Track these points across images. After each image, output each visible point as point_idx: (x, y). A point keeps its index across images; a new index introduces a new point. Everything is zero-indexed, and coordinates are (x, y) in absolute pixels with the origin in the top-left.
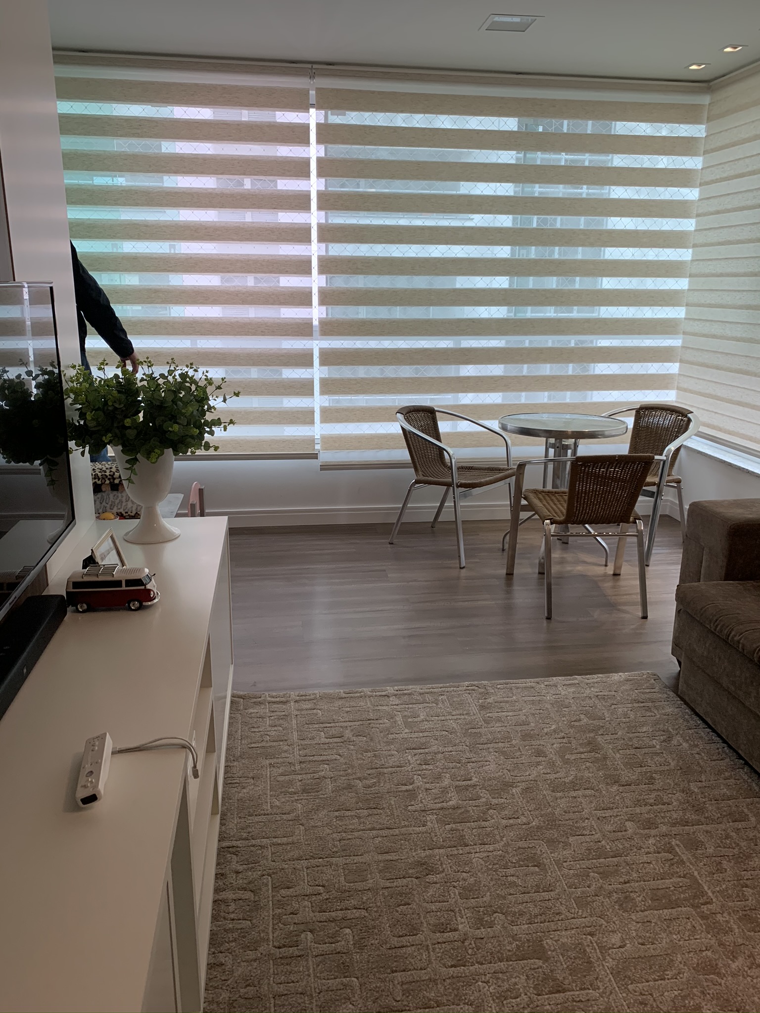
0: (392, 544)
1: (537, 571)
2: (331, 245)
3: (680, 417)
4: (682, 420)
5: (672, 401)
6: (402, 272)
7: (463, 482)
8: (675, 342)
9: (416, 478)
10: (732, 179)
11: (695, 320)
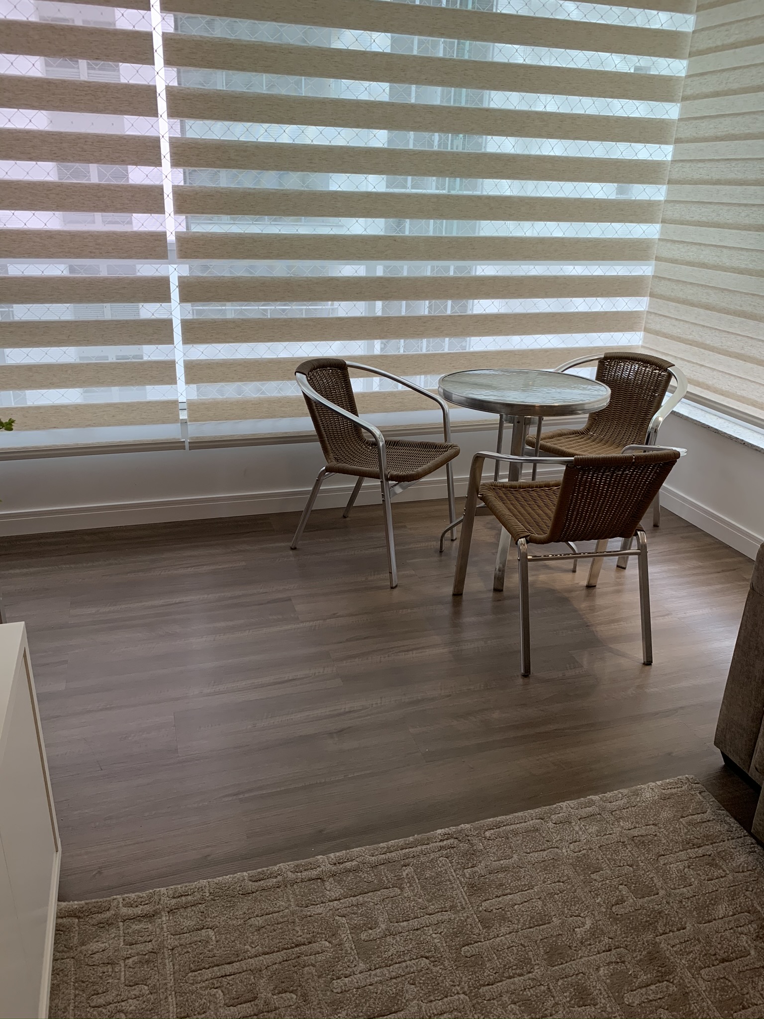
0: (295, 549)
1: (492, 587)
2: (189, 122)
3: (657, 371)
4: (660, 374)
5: (637, 347)
6: (295, 167)
7: (395, 473)
8: (645, 269)
9: (327, 464)
10: (742, 46)
11: (674, 242)
